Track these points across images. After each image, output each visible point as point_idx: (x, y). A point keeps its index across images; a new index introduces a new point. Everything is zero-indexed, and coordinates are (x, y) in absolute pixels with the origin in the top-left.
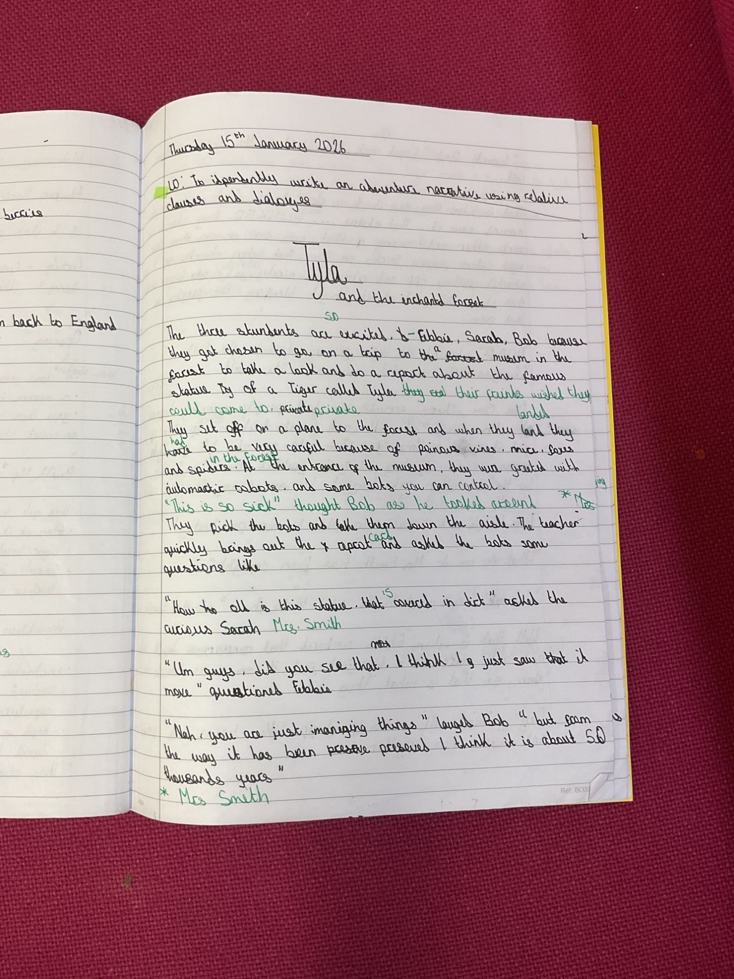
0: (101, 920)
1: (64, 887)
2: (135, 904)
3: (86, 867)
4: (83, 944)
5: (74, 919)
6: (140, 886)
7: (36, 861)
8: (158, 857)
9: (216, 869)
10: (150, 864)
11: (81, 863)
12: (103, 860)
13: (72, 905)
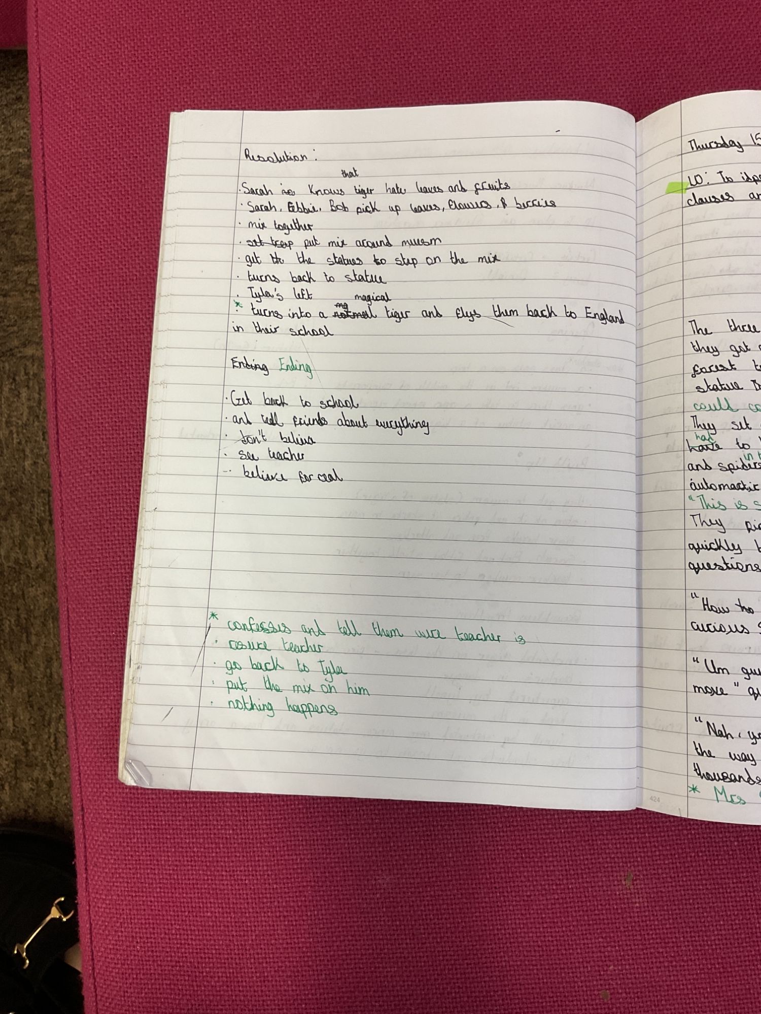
0: (602, 917)
1: (565, 882)
2: (636, 903)
3: (586, 862)
4: (583, 939)
5: (574, 914)
6: (641, 884)
7: (536, 853)
8: (659, 855)
9: (718, 871)
10: (651, 863)
11: (582, 858)
12: (604, 856)
13: (572, 900)
